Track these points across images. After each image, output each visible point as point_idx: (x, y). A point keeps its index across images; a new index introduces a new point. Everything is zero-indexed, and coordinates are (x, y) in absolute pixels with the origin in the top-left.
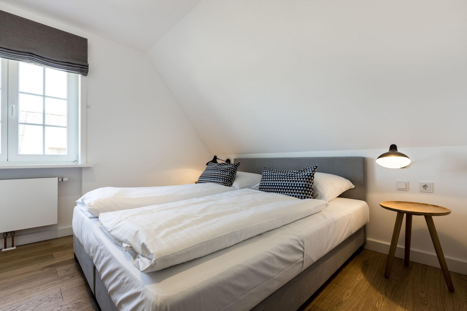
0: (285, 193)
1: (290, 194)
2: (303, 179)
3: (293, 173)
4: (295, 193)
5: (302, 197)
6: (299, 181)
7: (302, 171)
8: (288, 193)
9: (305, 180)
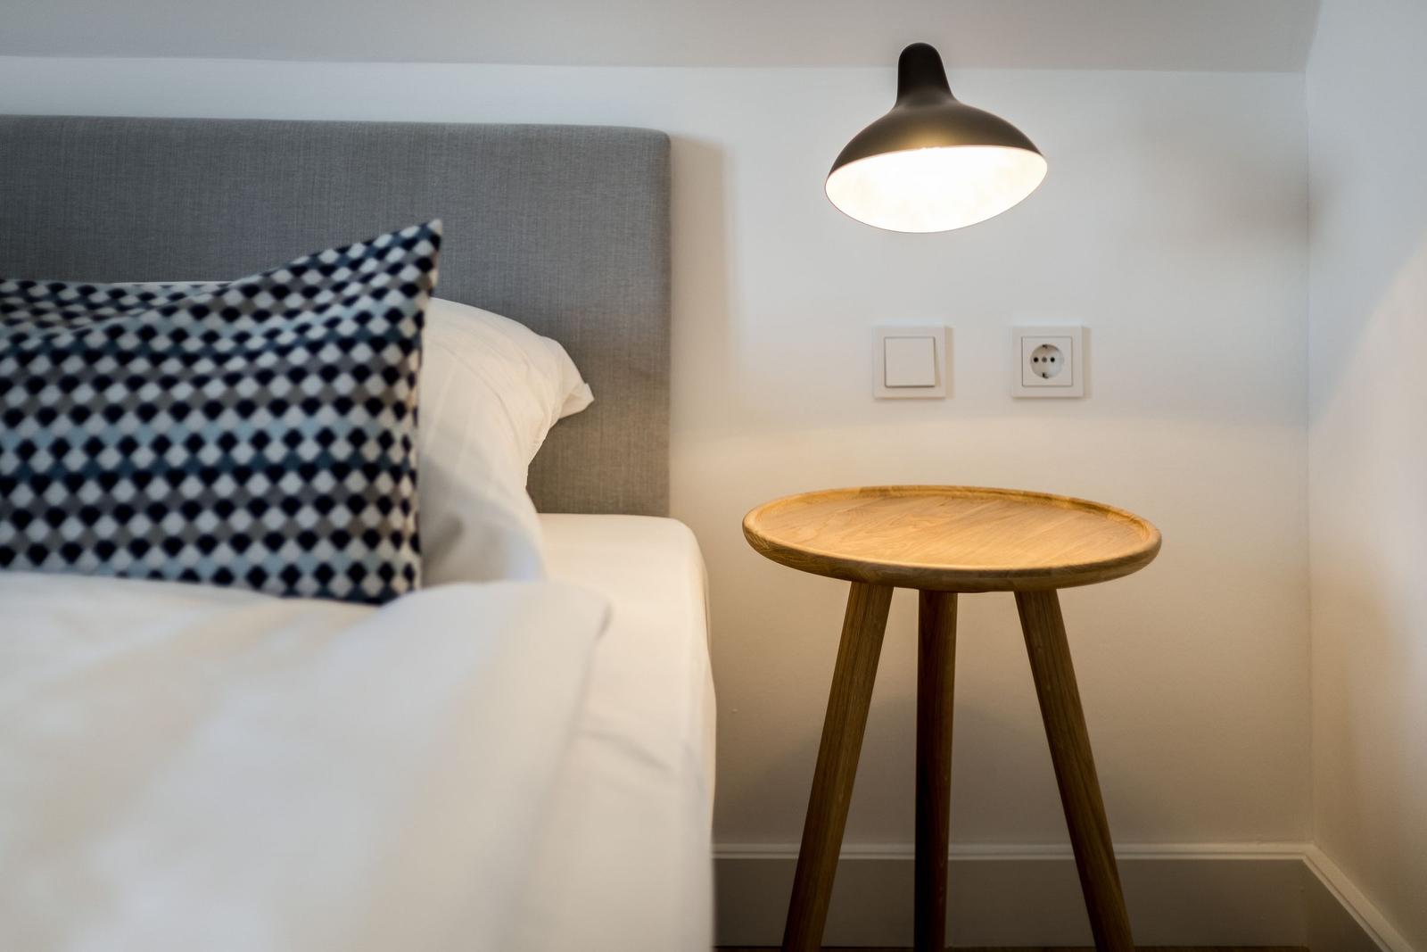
0: (122, 558)
1: (190, 556)
2: (329, 373)
3: (183, 319)
4: (241, 543)
5: (324, 573)
6: (278, 408)
7: (280, 292)
8: (156, 557)
9: (344, 384)
